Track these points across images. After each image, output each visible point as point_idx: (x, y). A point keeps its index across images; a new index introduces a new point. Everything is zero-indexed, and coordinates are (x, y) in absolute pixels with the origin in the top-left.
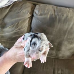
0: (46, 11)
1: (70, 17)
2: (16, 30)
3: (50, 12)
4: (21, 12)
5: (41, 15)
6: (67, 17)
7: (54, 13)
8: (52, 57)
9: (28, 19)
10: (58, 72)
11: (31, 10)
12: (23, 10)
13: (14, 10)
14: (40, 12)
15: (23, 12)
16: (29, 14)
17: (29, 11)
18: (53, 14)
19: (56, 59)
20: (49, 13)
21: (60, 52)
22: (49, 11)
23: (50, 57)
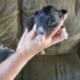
0: (36, 4)
1: (65, 6)
2: (4, 32)
3: (42, 4)
4: (7, 10)
5: (31, 9)
6: (62, 6)
9: (17, 17)
10: (60, 69)
11: (18, 5)
12: (8, 7)
14: (30, 6)
15: (9, 10)
16: (17, 11)
17: (16, 7)
20: (41, 6)
21: (60, 47)
22: (40, 3)
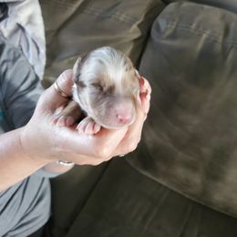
7: (221, 37)
8: (187, 196)
13: (92, 9)
18: (216, 41)
19: (200, 204)
23: (180, 192)
